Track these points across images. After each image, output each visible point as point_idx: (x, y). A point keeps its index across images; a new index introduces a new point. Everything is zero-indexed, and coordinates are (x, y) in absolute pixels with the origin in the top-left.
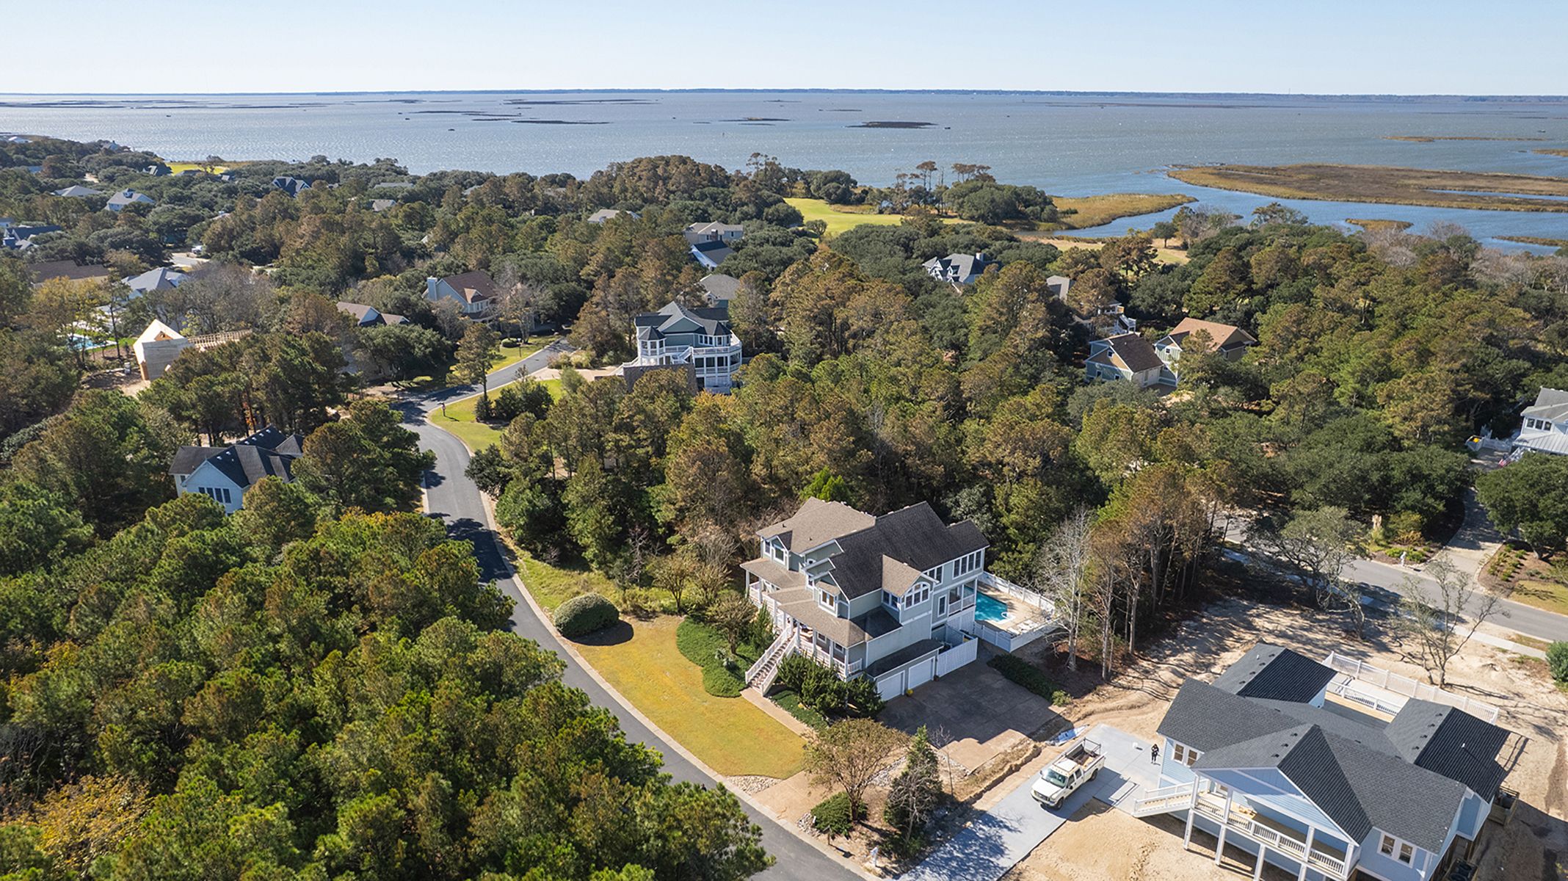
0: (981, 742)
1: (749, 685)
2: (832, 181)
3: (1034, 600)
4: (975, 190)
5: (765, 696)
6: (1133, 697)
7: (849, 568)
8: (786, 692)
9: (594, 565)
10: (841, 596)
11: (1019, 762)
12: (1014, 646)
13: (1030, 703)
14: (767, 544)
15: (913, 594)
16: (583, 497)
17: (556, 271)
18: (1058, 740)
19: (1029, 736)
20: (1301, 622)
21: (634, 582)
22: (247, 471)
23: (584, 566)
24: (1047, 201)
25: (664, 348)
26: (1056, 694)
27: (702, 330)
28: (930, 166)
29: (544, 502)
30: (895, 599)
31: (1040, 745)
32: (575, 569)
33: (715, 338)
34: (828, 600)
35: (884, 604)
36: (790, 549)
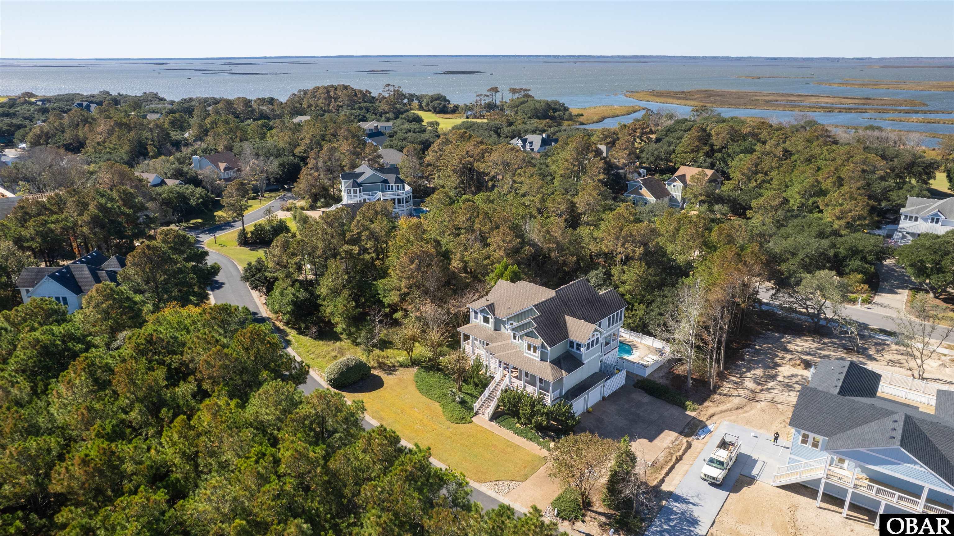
0: (651, 440)
1: (477, 413)
2: (436, 100)
3: (648, 341)
4: (523, 103)
5: (491, 420)
6: (736, 401)
7: (546, 325)
8: (505, 417)
9: (343, 336)
10: (543, 346)
11: (680, 453)
12: (648, 372)
13: (671, 411)
14: (476, 313)
15: (590, 341)
16: (331, 290)
17: (278, 150)
18: (700, 435)
19: (681, 433)
20: (815, 345)
21: (374, 346)
22: (80, 282)
23: (336, 338)
24: (566, 109)
25: (362, 193)
26: (688, 403)
27: (385, 181)
28: (495, 90)
29: (303, 295)
30: (579, 346)
31: (690, 439)
32: (330, 340)
33: (395, 186)
34: (532, 349)
35: (571, 349)
36: (494, 315)
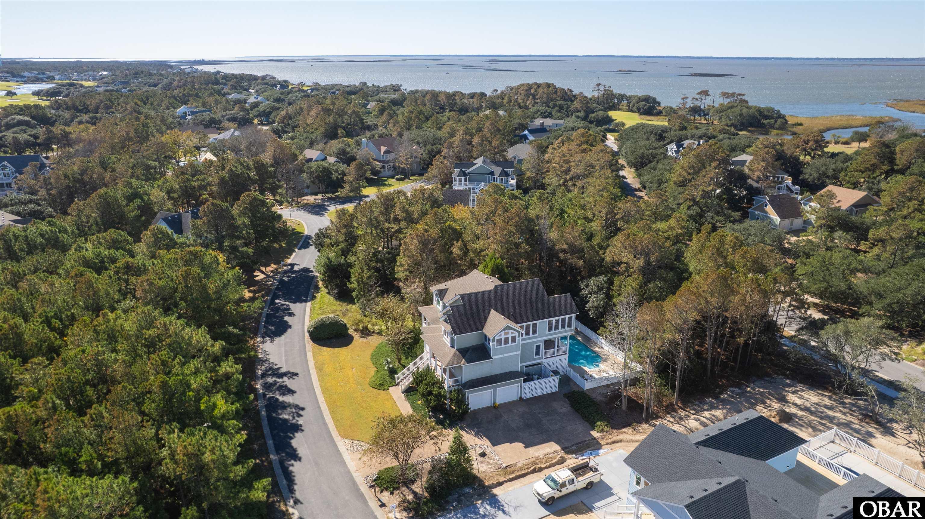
0: (526, 447)
1: (397, 384)
2: (643, 101)
4: (732, 107)
5: (403, 392)
7: (462, 315)
8: (414, 392)
9: (355, 301)
10: (453, 332)
11: (543, 466)
12: (588, 386)
13: (579, 426)
14: (435, 295)
18: (583, 455)
19: (563, 449)
23: (351, 301)
26: (599, 423)
27: (492, 173)
28: (705, 93)
30: (489, 340)
31: (566, 456)
32: (345, 302)
33: (499, 178)
35: (485, 342)
36: (442, 300)
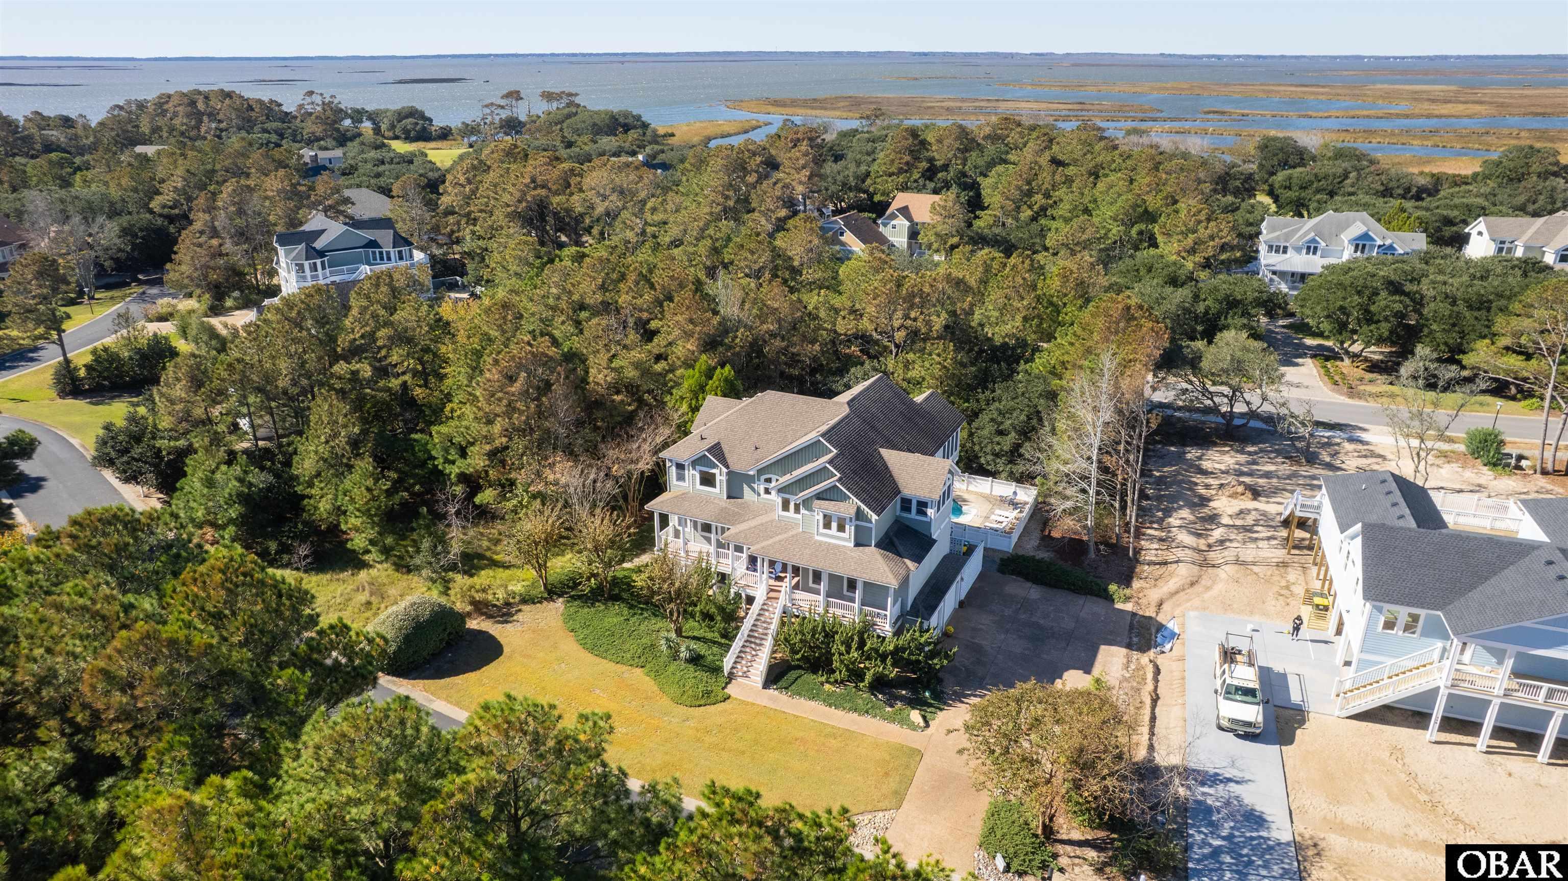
0: (1087, 671)
1: (731, 677)
2: (407, 117)
3: (982, 485)
5: (766, 685)
10: (859, 515)
12: (1009, 543)
13: (1089, 607)
14: (680, 467)
15: (942, 493)
19: (1129, 646)
20: (1242, 458)
23: (355, 562)
24: (645, 126)
25: (327, 270)
27: (373, 244)
28: (515, 95)
30: (922, 506)
31: (1151, 655)
32: (343, 570)
33: (393, 252)
34: (834, 525)
35: (905, 515)
36: (727, 467)
